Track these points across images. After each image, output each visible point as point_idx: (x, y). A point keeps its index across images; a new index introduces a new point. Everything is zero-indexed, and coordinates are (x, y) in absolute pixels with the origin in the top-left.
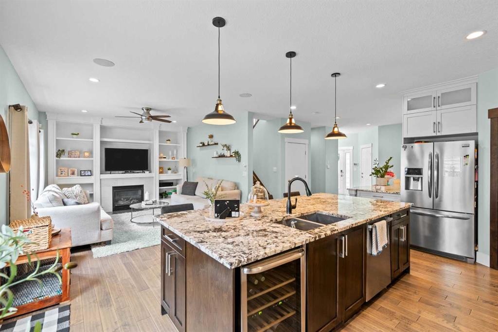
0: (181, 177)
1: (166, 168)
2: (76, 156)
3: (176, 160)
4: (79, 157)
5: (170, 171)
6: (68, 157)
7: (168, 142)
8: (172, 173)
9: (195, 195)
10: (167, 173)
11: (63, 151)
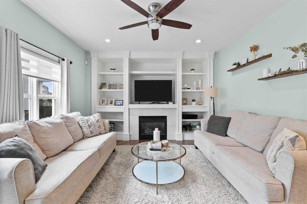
0: (207, 110)
1: (190, 99)
2: (114, 88)
3: (200, 90)
4: (116, 89)
5: (194, 103)
6: (109, 89)
7: (193, 71)
8: (196, 105)
9: (227, 136)
10: (191, 104)
11: (105, 84)
